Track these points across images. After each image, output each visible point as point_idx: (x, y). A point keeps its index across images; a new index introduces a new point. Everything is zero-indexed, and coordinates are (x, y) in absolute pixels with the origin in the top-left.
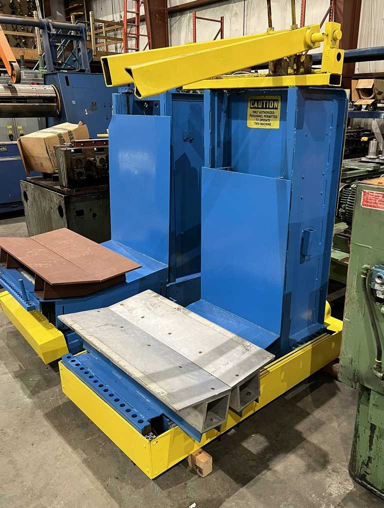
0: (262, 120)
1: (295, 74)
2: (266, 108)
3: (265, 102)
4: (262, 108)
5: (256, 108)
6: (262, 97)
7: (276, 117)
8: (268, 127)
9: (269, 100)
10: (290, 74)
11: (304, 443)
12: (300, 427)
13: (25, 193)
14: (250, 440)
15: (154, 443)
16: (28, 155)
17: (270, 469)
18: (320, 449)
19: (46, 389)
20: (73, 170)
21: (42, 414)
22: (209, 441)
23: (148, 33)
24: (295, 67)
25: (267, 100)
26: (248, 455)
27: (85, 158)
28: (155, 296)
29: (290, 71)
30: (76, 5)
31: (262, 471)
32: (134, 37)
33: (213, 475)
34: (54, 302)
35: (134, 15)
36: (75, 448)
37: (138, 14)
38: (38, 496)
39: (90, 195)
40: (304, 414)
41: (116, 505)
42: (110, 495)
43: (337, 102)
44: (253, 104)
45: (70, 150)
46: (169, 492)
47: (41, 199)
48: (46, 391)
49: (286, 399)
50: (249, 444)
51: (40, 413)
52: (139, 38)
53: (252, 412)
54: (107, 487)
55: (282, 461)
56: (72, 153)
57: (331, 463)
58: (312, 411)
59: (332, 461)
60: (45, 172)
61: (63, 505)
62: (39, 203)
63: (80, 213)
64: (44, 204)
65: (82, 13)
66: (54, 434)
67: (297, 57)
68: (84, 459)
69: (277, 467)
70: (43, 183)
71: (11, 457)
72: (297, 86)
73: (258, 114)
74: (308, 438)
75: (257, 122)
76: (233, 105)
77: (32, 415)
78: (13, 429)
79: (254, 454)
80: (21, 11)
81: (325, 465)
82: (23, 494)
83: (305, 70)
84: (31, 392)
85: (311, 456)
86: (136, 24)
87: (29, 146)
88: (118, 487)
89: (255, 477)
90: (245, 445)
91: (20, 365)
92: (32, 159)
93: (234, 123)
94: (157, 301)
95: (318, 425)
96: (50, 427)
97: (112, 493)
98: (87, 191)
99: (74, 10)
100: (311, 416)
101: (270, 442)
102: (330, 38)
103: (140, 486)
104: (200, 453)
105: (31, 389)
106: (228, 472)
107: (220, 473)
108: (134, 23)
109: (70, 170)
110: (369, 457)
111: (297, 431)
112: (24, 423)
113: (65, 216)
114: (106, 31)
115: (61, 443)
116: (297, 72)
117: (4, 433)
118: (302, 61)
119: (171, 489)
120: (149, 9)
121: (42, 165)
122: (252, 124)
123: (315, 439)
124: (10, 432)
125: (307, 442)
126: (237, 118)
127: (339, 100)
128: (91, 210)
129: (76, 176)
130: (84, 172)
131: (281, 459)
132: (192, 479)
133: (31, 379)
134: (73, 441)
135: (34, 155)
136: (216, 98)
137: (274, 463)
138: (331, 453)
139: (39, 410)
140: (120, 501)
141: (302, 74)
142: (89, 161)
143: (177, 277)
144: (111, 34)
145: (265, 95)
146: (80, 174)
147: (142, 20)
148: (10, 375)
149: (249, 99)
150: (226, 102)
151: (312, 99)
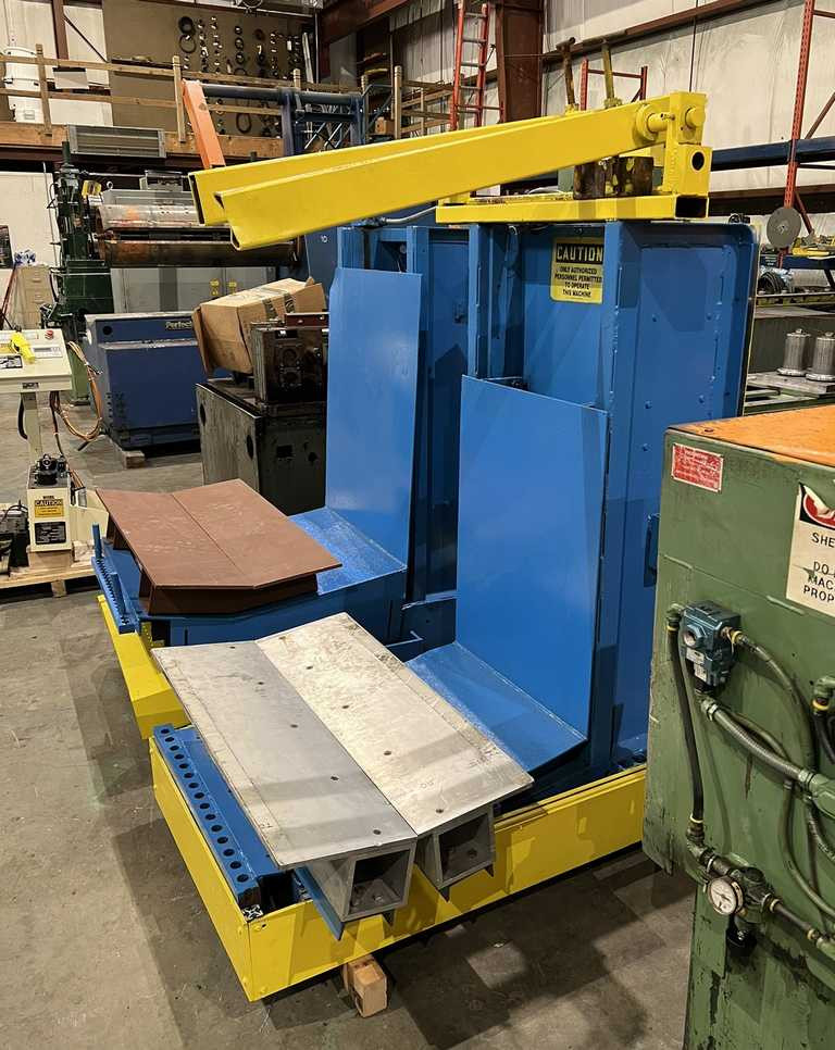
0: (575, 285)
1: (618, 196)
2: (583, 262)
3: (581, 249)
4: (576, 261)
5: (566, 261)
6: (576, 240)
7: (598, 280)
8: (585, 300)
9: (589, 246)
10: (609, 196)
11: (602, 980)
12: (604, 945)
13: (202, 407)
14: (489, 954)
15: (257, 927)
16: (212, 337)
17: (508, 1026)
18: (634, 1003)
19: (135, 789)
20: (277, 369)
21: (111, 835)
22: (391, 941)
23: (501, 104)
24: (616, 182)
25: (584, 246)
26: (473, 986)
27: (302, 348)
28: (351, 628)
29: (609, 189)
30: (375, 55)
31: (490, 1027)
32: (472, 112)
33: (385, 1016)
34: (169, 622)
35: (475, 71)
36: (144, 913)
37: (482, 69)
38: (47, 993)
39: (305, 417)
40: (626, 917)
41: (179, 1039)
42: (176, 1019)
43: (735, 250)
44: (562, 253)
45: (279, 332)
46: (287, 1035)
47: (224, 420)
48: (134, 793)
49: (595, 878)
50: (484, 964)
51: (108, 834)
52: (481, 113)
53: (501, 895)
54: (174, 1002)
55: (540, 1012)
56: (282, 337)
57: (647, 1038)
58: (645, 913)
59: (650, 1032)
60: (237, 369)
61: (84, 1020)
62: (220, 427)
63: (285, 451)
64: (227, 430)
65: (385, 70)
66: (120, 876)
67: (618, 163)
68: (154, 937)
69: (526, 1023)
70: (232, 391)
71: (28, 911)
72: (621, 220)
73: (570, 273)
74: (615, 972)
75: (568, 289)
76: (529, 254)
77: (94, 836)
78: (51, 858)
79: (484, 986)
80: (278, 69)
81: (633, 1038)
82: (24, 985)
83: (635, 188)
84: (108, 790)
85: (606, 1014)
86: (478, 87)
87: (213, 320)
88: (195, 1006)
89: (472, 1036)
90: (474, 962)
91: (107, 735)
92: (217, 346)
93: (531, 290)
94: (352, 638)
95: (648, 947)
96: (116, 863)
97: (180, 1016)
98: (302, 411)
99: (371, 64)
100: (637, 924)
101: (530, 966)
102: (679, 123)
103: (237, 1012)
104: (365, 964)
105: (110, 783)
106: (416, 1015)
107: (403, 1016)
108: (475, 85)
109: (272, 369)
110: (711, 1038)
111: (595, 951)
112: (75, 848)
113: (255, 456)
114: (426, 102)
115: (124, 898)
116: (619, 192)
117: (35, 863)
118: (629, 169)
119: (292, 1030)
120: (506, 60)
121: (233, 358)
122: (559, 292)
123: (629, 976)
124: (46, 862)
125: (611, 980)
126: (534, 281)
127: (740, 246)
128: (305, 446)
129: (282, 380)
130: (299, 373)
131: (540, 1008)
132: (342, 1016)
133: (116, 765)
134: (146, 897)
135: (221, 338)
136: (491, 241)
137: (521, 1013)
138: (654, 1015)
139: (109, 828)
140: (188, 1035)
141: (629, 195)
142: (310, 353)
143: (429, 592)
144: (436, 107)
145: (581, 235)
146: (291, 377)
147: (490, 79)
148: (84, 751)
149: (556, 241)
150: (516, 247)
151: (667, 246)
